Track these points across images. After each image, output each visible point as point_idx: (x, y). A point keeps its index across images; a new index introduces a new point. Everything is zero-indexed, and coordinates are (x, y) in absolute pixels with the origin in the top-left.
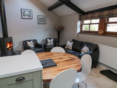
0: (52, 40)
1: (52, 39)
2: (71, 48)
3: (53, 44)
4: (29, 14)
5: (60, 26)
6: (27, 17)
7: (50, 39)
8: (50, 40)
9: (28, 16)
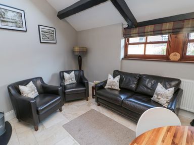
0: (73, 74)
1: (73, 72)
2: (118, 88)
3: (75, 82)
4: (17, 20)
5: (83, 47)
6: (11, 26)
7: (68, 72)
8: (69, 74)
9: (14, 25)
